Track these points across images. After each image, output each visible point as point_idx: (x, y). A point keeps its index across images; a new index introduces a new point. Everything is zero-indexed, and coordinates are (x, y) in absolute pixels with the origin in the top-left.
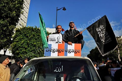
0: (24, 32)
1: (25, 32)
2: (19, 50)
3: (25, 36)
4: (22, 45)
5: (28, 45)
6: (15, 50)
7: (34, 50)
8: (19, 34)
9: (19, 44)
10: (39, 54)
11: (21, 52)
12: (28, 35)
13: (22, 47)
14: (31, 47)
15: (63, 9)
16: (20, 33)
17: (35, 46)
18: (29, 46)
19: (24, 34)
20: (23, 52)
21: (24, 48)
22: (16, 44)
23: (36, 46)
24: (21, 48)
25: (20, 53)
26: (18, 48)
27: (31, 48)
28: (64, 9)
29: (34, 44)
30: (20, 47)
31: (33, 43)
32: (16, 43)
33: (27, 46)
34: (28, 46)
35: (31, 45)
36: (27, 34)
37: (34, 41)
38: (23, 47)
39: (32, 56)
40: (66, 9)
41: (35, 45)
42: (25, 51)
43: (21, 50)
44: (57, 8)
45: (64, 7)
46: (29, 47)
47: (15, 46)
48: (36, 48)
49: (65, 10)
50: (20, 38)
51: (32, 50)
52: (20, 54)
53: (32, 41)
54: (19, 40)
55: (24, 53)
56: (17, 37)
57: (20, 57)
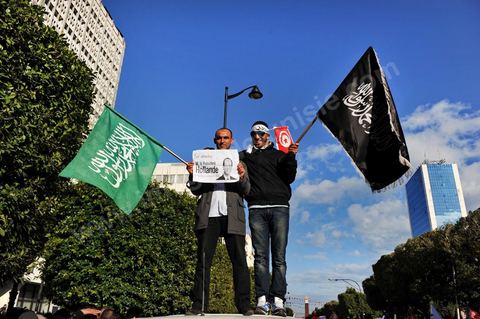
0: (90, 197)
1: (96, 197)
2: (71, 271)
3: (96, 214)
4: (81, 247)
5: (106, 248)
6: (53, 267)
7: (129, 269)
8: (72, 205)
9: (71, 243)
10: (149, 284)
11: (78, 276)
12: (108, 208)
13: (83, 257)
14: (115, 257)
15: (250, 95)
16: (78, 203)
17: (132, 252)
18: (110, 253)
19: (93, 205)
20: (87, 274)
21: (90, 259)
22: (58, 246)
23: (135, 255)
24: (78, 259)
25: (74, 280)
26: (66, 261)
27: (119, 262)
28: (255, 94)
29: (128, 244)
30: (74, 256)
31: (126, 242)
32: (60, 240)
33: (102, 253)
34: (107, 254)
35: (116, 251)
36: (104, 206)
37: (128, 234)
38: (87, 258)
39: (122, 294)
40: (261, 95)
41: (133, 248)
42: (96, 273)
43: (78, 270)
44: (227, 88)
45: (255, 87)
46: (108, 259)
47: (57, 253)
48: (136, 262)
49: (256, 98)
50: (74, 222)
51: (121, 269)
52: (72, 283)
53: (122, 234)
54: (73, 227)
55: (88, 282)
56: (63, 218)
57: (75, 296)
